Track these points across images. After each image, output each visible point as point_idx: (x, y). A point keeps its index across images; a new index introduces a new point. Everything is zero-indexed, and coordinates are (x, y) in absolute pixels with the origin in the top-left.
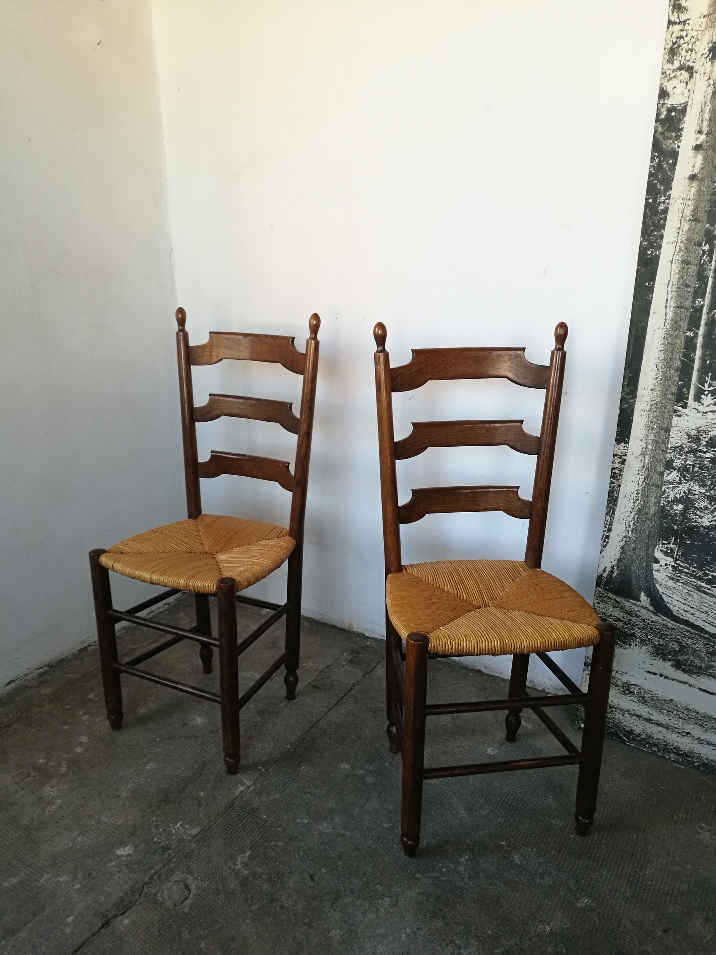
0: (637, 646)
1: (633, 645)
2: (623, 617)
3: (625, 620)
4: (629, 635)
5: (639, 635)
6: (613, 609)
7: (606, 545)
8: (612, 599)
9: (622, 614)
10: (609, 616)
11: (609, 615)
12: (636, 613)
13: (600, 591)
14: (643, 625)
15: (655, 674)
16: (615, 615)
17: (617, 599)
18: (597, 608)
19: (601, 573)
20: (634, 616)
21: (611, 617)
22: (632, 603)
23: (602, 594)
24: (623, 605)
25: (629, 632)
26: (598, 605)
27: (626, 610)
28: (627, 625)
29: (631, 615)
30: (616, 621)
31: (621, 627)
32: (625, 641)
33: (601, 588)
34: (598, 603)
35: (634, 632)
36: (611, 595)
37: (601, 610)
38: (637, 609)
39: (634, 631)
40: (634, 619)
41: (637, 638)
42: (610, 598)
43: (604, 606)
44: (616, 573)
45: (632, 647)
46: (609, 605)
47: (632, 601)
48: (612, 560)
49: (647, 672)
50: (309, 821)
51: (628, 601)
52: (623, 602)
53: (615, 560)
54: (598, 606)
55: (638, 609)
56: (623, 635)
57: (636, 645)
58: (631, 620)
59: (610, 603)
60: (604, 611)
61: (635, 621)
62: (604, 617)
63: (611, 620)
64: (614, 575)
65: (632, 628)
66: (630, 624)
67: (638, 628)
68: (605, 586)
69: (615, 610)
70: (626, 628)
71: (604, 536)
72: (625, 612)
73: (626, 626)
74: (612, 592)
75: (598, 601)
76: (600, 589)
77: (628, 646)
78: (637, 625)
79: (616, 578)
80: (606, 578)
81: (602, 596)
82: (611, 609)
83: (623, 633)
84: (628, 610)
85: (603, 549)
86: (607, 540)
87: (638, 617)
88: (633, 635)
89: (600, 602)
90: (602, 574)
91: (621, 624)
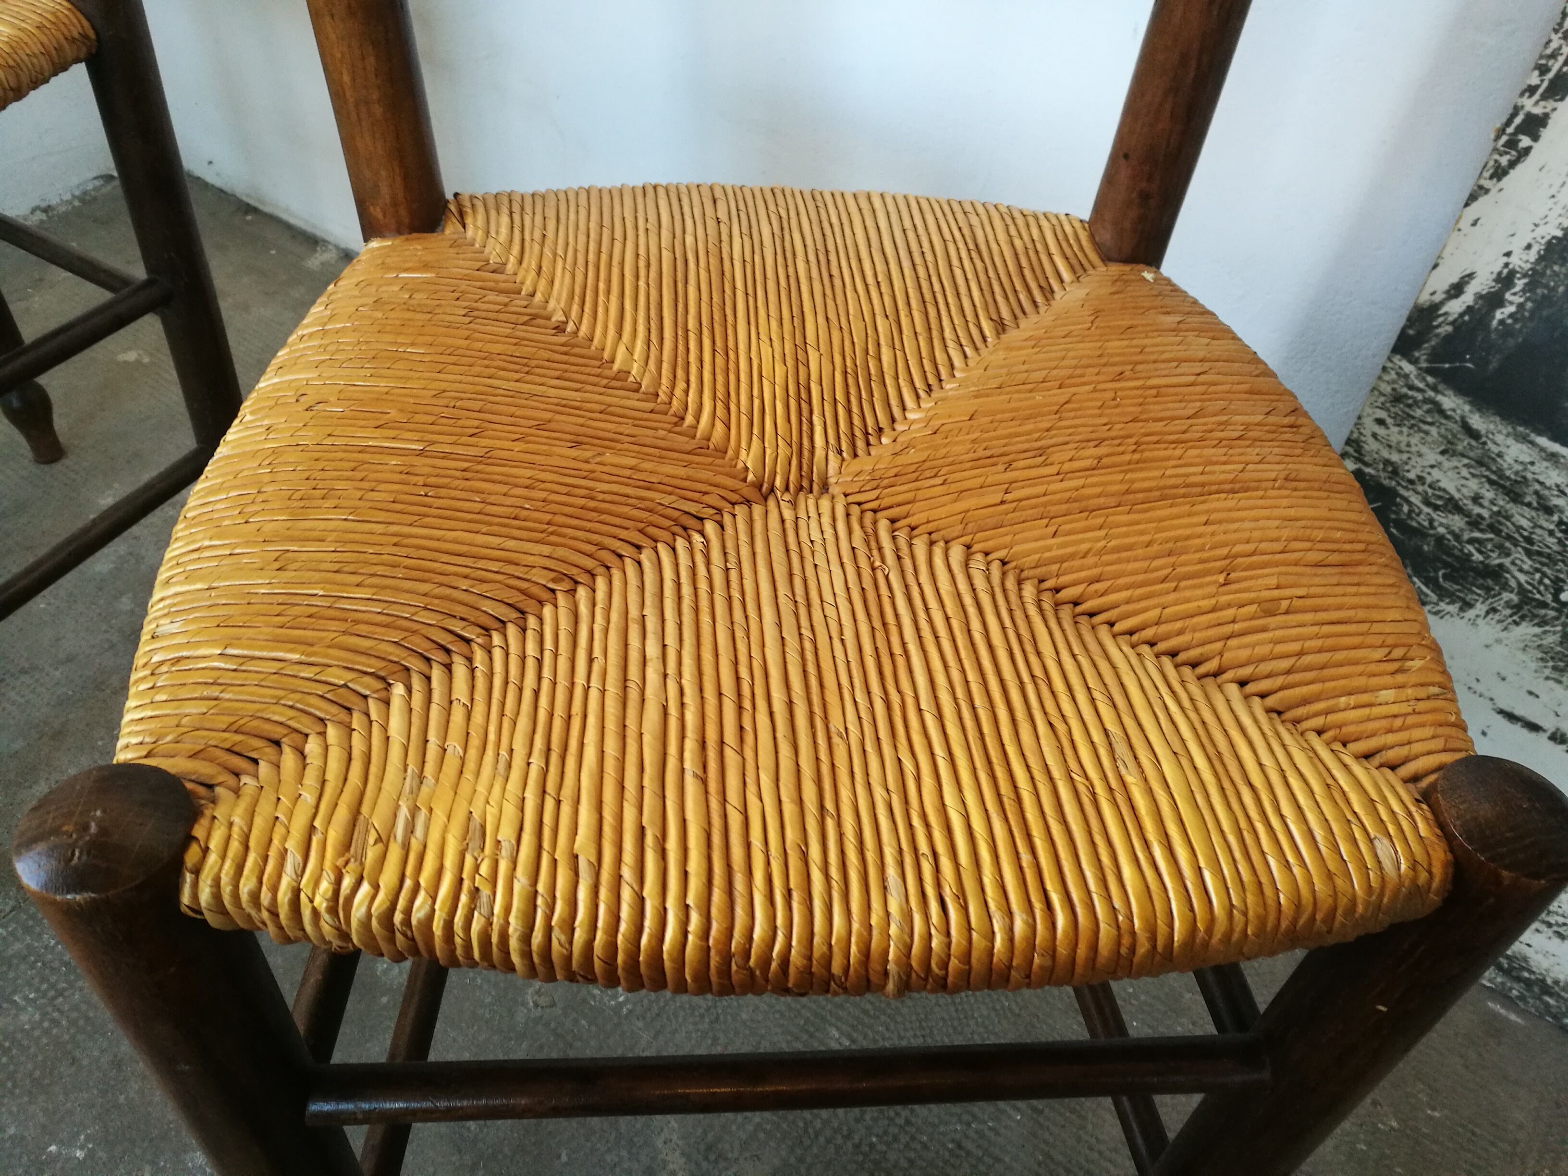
0: (1497, 617)
1: (1480, 608)
2: (1476, 499)
3: (1477, 510)
4: (1474, 570)
5: (1522, 578)
6: (1440, 458)
7: (1512, 164)
8: (1448, 418)
9: (1473, 485)
10: (1411, 482)
11: (1412, 475)
12: (1546, 492)
13: (1406, 376)
14: (1556, 548)
15: (1534, 727)
16: (1442, 485)
17: (1477, 421)
18: (1370, 440)
19: (1437, 298)
20: (1529, 505)
21: (1420, 488)
22: (1542, 450)
23: (1411, 387)
24: (1495, 449)
25: (1477, 557)
26: (1381, 431)
27: (1500, 473)
28: (1482, 531)
29: (1516, 498)
30: (1436, 508)
31: (1452, 533)
32: (1447, 585)
33: (1414, 362)
34: (1380, 422)
35: (1501, 566)
36: (1449, 401)
37: (1385, 454)
38: (1553, 477)
39: (1507, 561)
40: (1522, 517)
41: (1505, 587)
42: (1441, 412)
43: (1404, 439)
44: (1512, 309)
45: (1471, 613)
46: (1429, 439)
47: (1543, 441)
48: (1516, 247)
49: (1501, 712)
50: (91, 1154)
51: (1523, 439)
52: (1499, 438)
53: (1529, 247)
54: (1375, 436)
55: (1559, 480)
56: (1446, 565)
57: (1494, 610)
58: (1508, 518)
59: (1434, 431)
60: (1395, 457)
61: (1524, 523)
62: (1386, 482)
63: (1415, 499)
64: (1500, 314)
65: (1500, 547)
66: (1498, 532)
67: (1529, 553)
68: (1434, 357)
69: (1447, 464)
70: (1471, 541)
71: (1518, 120)
72: (1491, 482)
73: (1477, 535)
74: (1461, 390)
75: (1382, 414)
76: (1408, 367)
77: (1453, 608)
78: (1529, 540)
79: (1505, 329)
80: (1453, 323)
81: (1406, 396)
82: (1432, 457)
83: (1450, 555)
84: (1508, 473)
85: (1487, 184)
86: (1525, 141)
87: (1549, 510)
88: (1497, 574)
89: (1389, 421)
90: (1442, 303)
91: (1457, 522)
